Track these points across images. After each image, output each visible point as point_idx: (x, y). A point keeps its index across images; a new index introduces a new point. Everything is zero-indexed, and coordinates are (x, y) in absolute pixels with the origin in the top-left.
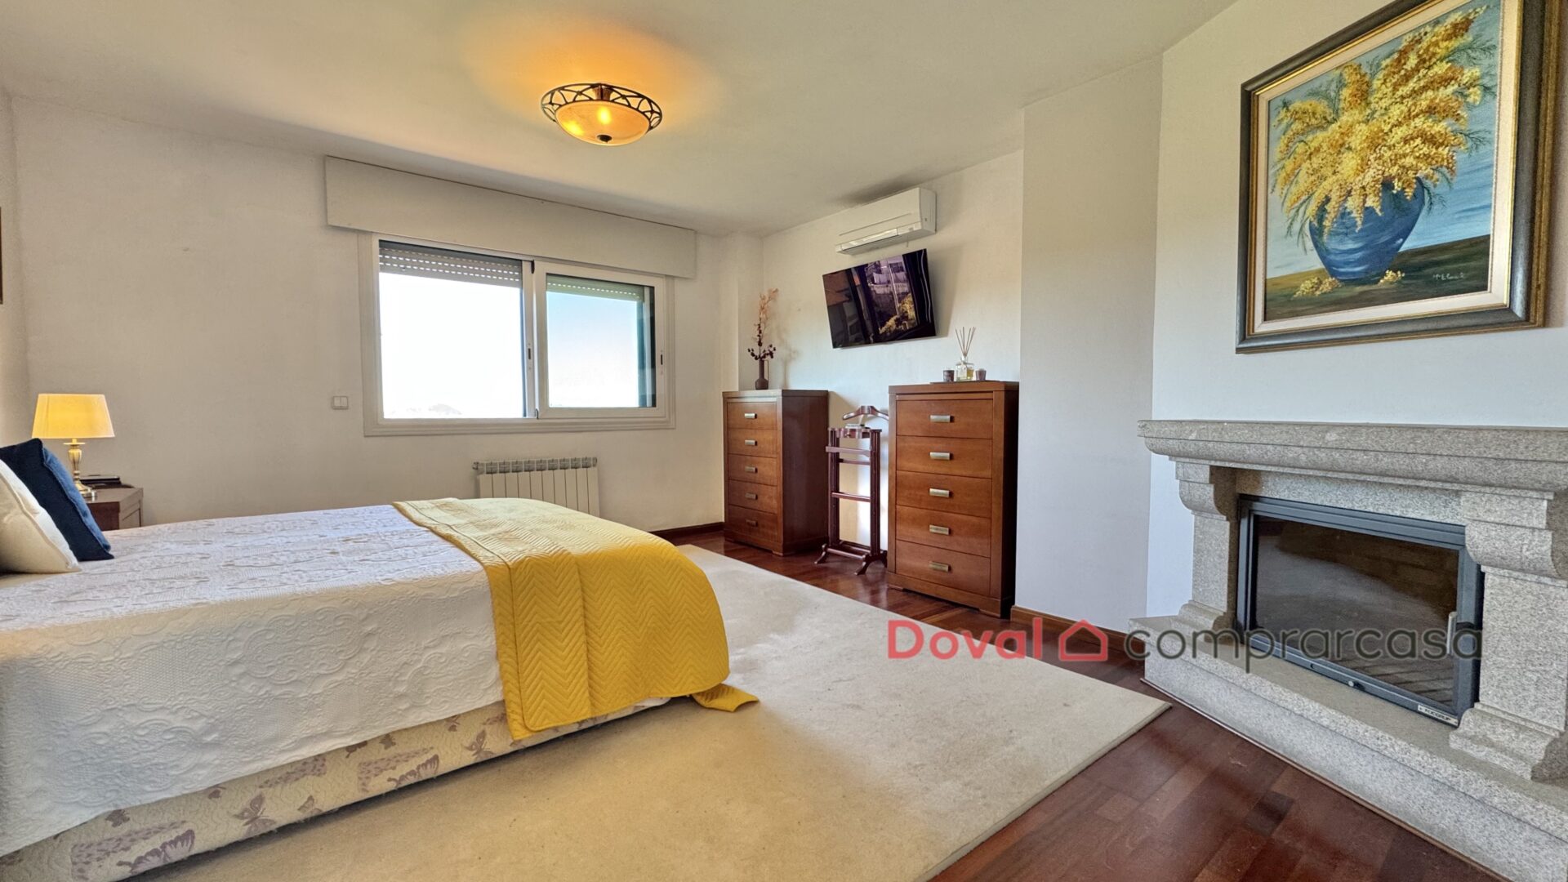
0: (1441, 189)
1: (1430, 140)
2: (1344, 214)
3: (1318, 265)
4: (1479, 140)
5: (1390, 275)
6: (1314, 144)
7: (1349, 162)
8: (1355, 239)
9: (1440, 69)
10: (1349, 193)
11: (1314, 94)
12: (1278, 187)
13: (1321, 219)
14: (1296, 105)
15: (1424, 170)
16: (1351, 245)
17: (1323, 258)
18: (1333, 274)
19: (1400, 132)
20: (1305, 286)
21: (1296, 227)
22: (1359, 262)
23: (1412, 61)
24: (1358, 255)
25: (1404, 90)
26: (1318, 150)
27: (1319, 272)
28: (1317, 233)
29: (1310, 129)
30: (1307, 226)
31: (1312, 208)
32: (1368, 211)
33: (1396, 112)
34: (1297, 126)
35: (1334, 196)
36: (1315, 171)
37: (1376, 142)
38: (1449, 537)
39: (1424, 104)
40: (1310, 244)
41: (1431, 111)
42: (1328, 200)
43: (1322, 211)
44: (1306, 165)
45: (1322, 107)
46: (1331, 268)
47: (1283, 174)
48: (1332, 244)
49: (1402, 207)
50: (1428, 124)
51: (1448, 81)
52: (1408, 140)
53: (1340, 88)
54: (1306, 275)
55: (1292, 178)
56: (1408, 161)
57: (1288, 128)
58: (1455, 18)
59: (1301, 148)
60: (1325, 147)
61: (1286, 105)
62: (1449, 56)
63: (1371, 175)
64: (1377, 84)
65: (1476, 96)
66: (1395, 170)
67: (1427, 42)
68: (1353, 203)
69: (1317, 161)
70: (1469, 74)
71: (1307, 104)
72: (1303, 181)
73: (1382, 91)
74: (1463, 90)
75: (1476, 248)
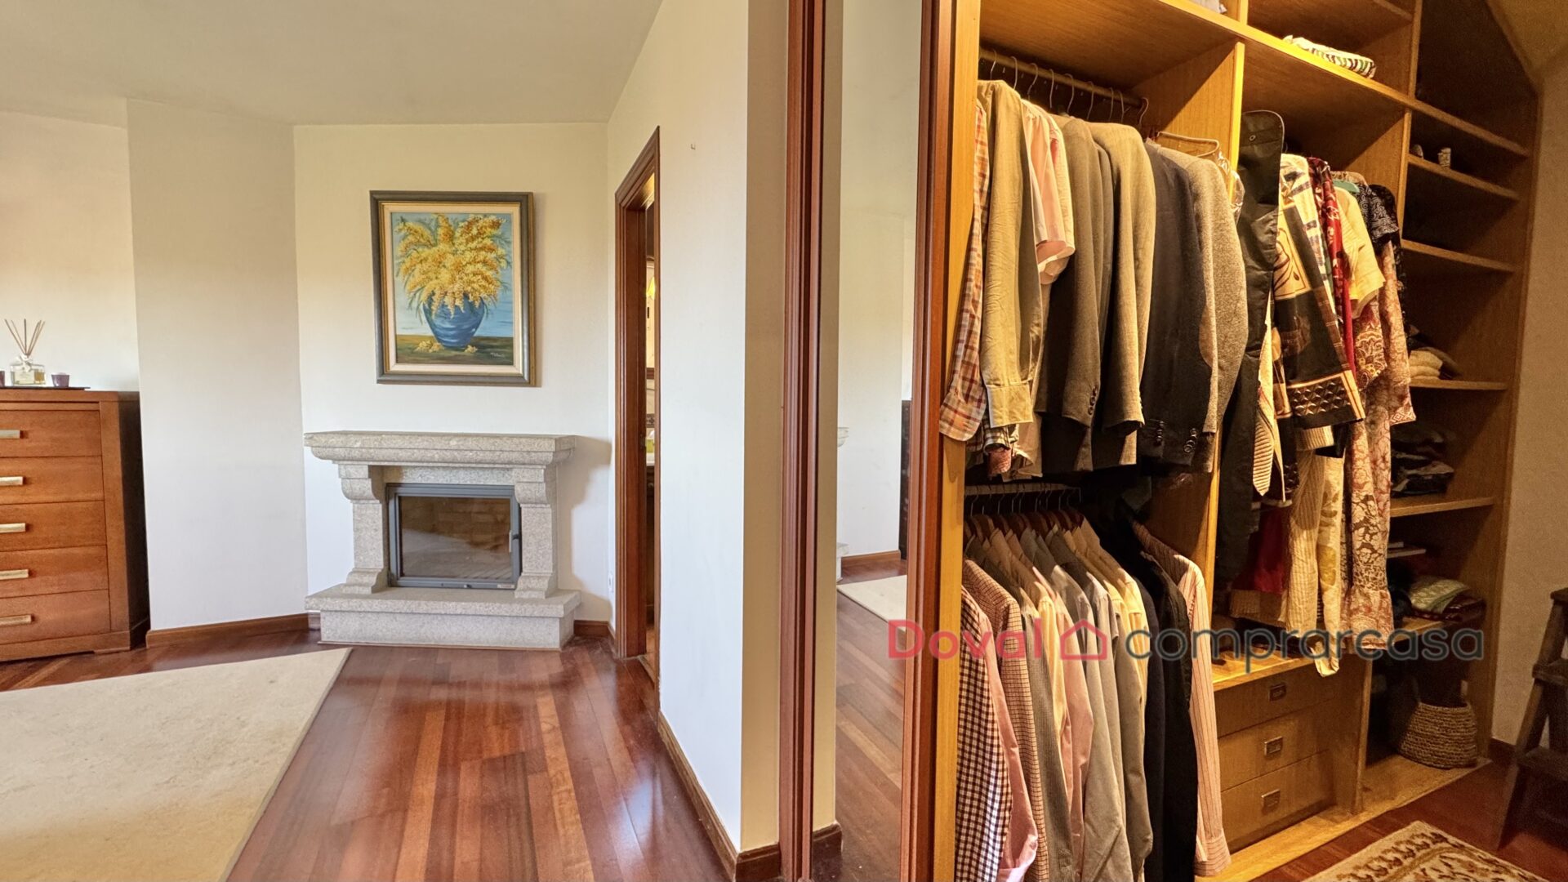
0: (491, 306)
1: (485, 278)
2: (443, 306)
3: (430, 333)
4: (506, 288)
5: (470, 348)
6: (424, 255)
7: (445, 276)
8: (451, 322)
9: (488, 242)
10: (446, 293)
11: (421, 222)
12: (401, 274)
13: (430, 304)
14: (410, 224)
15: (483, 295)
16: (448, 325)
17: (433, 330)
18: (439, 341)
19: (470, 269)
20: (423, 345)
21: (415, 305)
22: (453, 337)
23: (475, 231)
24: (452, 333)
25: (473, 245)
26: (426, 259)
27: (431, 337)
28: (428, 312)
29: (418, 244)
30: (421, 307)
31: (424, 296)
32: (457, 307)
33: (469, 256)
34: (411, 238)
35: (437, 292)
36: (424, 273)
37: (459, 268)
38: (507, 492)
39: (482, 258)
40: (424, 318)
41: (485, 262)
42: (433, 294)
43: (430, 300)
44: (418, 266)
45: (427, 233)
46: (438, 336)
47: (404, 267)
48: (438, 322)
49: (473, 311)
50: (484, 269)
51: (491, 250)
52: (475, 274)
53: (438, 226)
54: (422, 338)
55: (409, 271)
56: (476, 286)
57: (405, 237)
58: (493, 218)
59: (415, 254)
60: (430, 260)
61: (403, 220)
62: (491, 237)
63: (457, 287)
64: (457, 234)
65: (504, 264)
66: (469, 289)
67: (481, 223)
68: (448, 300)
69: (425, 266)
70: (501, 251)
71: (418, 227)
72: (417, 276)
73: (460, 240)
74: (498, 258)
75: (508, 343)
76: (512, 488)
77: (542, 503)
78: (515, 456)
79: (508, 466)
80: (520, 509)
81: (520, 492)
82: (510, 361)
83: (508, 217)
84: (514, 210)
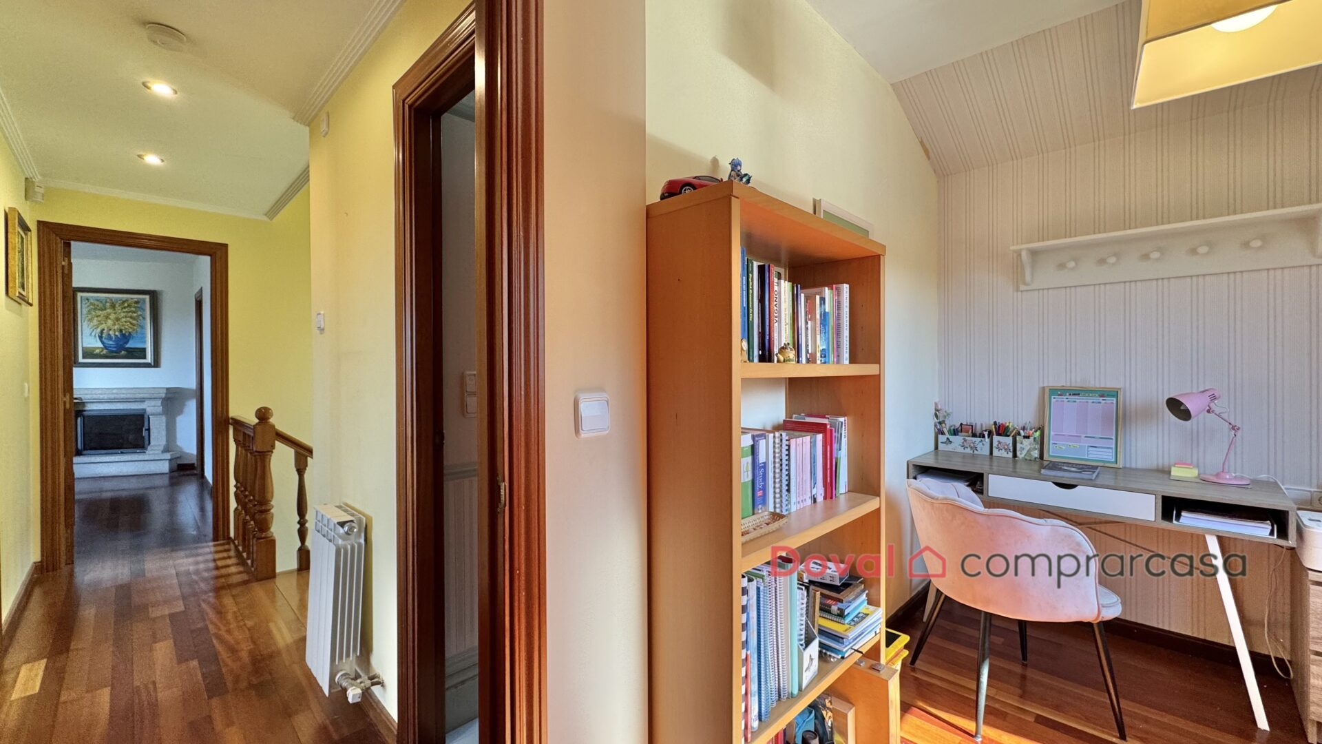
0: (134, 335)
1: (132, 324)
2: (109, 335)
3: (102, 346)
4: (143, 327)
5: (123, 352)
6: (99, 314)
7: (110, 322)
8: (114, 341)
9: (133, 309)
10: (110, 330)
11: (98, 300)
12: (86, 321)
13: (102, 334)
14: (92, 301)
15: (130, 330)
16: (111, 343)
17: (103, 344)
18: (107, 349)
19: (124, 320)
20: (97, 351)
21: (93, 334)
22: (114, 348)
23: (126, 305)
24: (113, 346)
25: (124, 310)
26: (99, 316)
27: (102, 348)
28: (101, 337)
29: (95, 309)
30: (97, 335)
31: (99, 330)
32: (116, 336)
33: (123, 315)
34: (91, 307)
35: (106, 329)
37: (118, 319)
38: (141, 412)
39: (130, 315)
40: (98, 340)
41: (131, 317)
42: (104, 330)
43: (102, 332)
44: (96, 318)
45: (101, 305)
46: (106, 347)
47: (88, 318)
48: (106, 341)
49: (125, 337)
50: (131, 320)
51: (134, 312)
52: (126, 322)
53: (106, 302)
54: (98, 348)
55: (91, 320)
56: (127, 327)
57: (88, 306)
58: (136, 300)
59: (94, 313)
60: (102, 315)
61: (88, 299)
62: (135, 307)
63: (116, 327)
64: (117, 306)
65: (141, 318)
66: (123, 328)
67: (130, 302)
68: (111, 333)
69: (99, 319)
70: (139, 313)
71: (97, 303)
72: (95, 322)
73: (118, 308)
74: (138, 316)
75: (144, 350)
76: (145, 410)
77: (160, 414)
78: (146, 396)
79: (142, 400)
80: (149, 418)
81: (149, 410)
82: (144, 357)
83: (144, 300)
84: (147, 297)
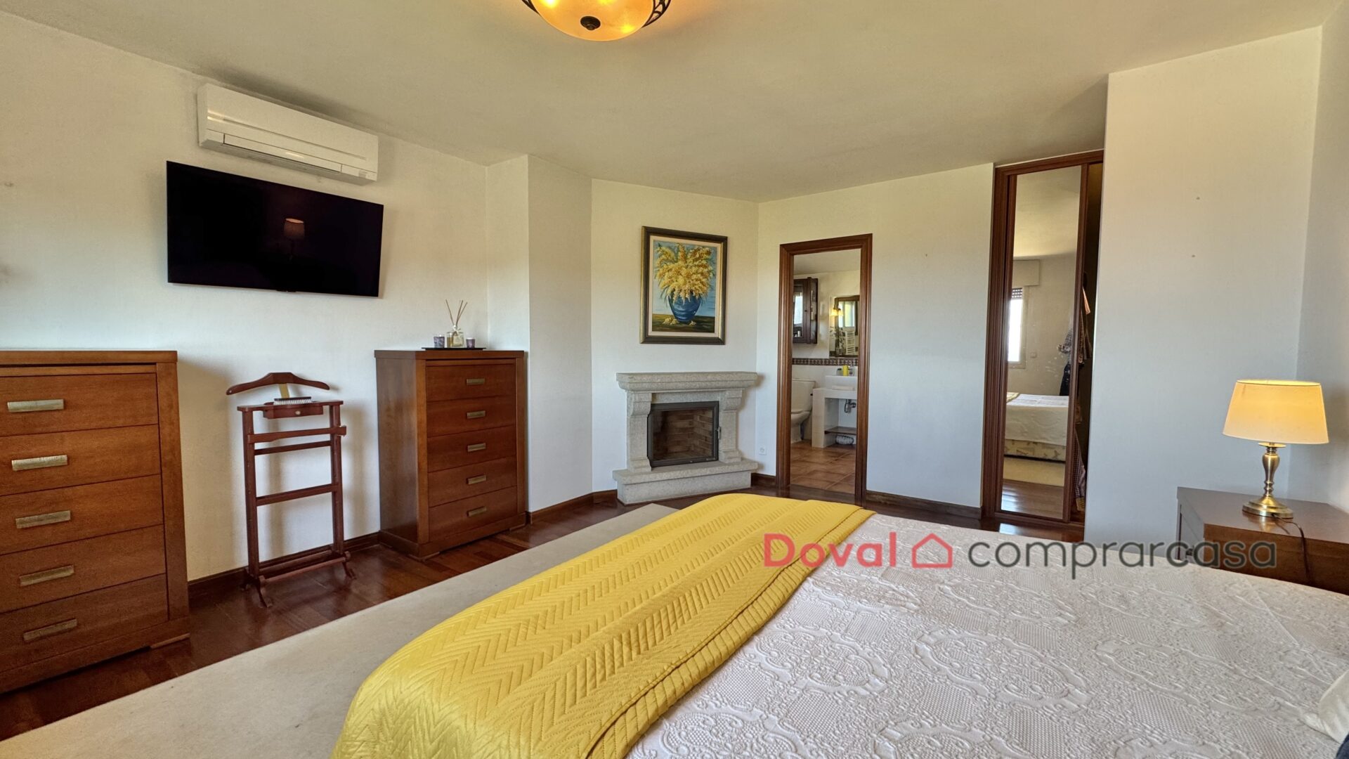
0: (704, 299)
1: (702, 283)
2: (679, 297)
4: (713, 289)
5: (692, 323)
6: (670, 267)
7: (681, 280)
8: (683, 307)
9: (704, 262)
10: (681, 290)
11: (670, 248)
12: (657, 278)
13: (672, 297)
14: (664, 248)
15: (701, 292)
16: (681, 309)
17: (673, 312)
18: (676, 318)
19: (694, 277)
20: (667, 320)
21: (664, 296)
22: (683, 316)
23: (698, 256)
24: (683, 313)
25: (697, 263)
26: (671, 270)
27: (671, 316)
28: (671, 301)
29: (667, 260)
30: (667, 298)
31: (669, 291)
32: (686, 299)
33: (694, 269)
34: (664, 257)
35: (677, 289)
36: (670, 278)
37: (688, 276)
38: (715, 404)
39: (700, 271)
40: (668, 305)
41: (702, 274)
42: (674, 290)
43: (672, 293)
44: (667, 274)
45: (673, 255)
46: (675, 315)
47: (658, 274)
48: (676, 307)
49: (695, 302)
50: (701, 278)
51: (705, 267)
52: (697, 280)
53: (678, 251)
54: (667, 316)
55: (662, 276)
56: (697, 287)
57: (660, 256)
58: (707, 249)
59: (665, 266)
60: (673, 270)
61: (660, 246)
62: (706, 259)
63: (687, 286)
64: (689, 257)
65: (711, 275)
66: (693, 288)
67: (701, 251)
68: (682, 294)
69: (671, 274)
70: (710, 268)
71: (668, 250)
72: (666, 280)
73: (690, 260)
74: (709, 272)
75: (712, 319)
76: (718, 402)
81: (724, 404)
82: (713, 331)
83: (715, 249)
84: (718, 246)
